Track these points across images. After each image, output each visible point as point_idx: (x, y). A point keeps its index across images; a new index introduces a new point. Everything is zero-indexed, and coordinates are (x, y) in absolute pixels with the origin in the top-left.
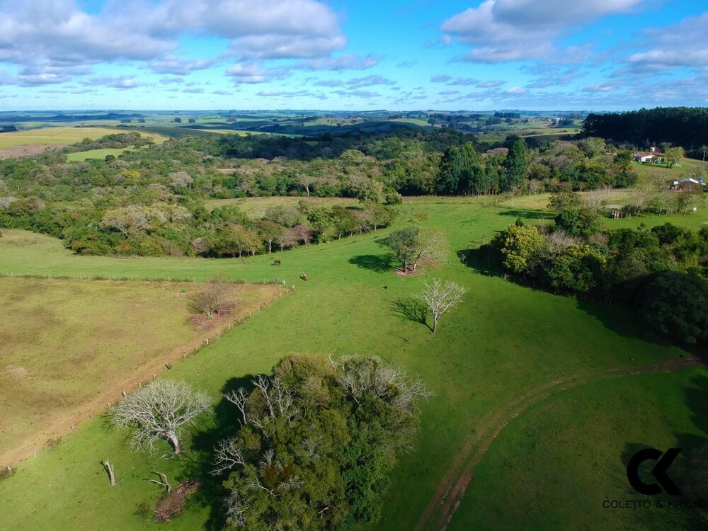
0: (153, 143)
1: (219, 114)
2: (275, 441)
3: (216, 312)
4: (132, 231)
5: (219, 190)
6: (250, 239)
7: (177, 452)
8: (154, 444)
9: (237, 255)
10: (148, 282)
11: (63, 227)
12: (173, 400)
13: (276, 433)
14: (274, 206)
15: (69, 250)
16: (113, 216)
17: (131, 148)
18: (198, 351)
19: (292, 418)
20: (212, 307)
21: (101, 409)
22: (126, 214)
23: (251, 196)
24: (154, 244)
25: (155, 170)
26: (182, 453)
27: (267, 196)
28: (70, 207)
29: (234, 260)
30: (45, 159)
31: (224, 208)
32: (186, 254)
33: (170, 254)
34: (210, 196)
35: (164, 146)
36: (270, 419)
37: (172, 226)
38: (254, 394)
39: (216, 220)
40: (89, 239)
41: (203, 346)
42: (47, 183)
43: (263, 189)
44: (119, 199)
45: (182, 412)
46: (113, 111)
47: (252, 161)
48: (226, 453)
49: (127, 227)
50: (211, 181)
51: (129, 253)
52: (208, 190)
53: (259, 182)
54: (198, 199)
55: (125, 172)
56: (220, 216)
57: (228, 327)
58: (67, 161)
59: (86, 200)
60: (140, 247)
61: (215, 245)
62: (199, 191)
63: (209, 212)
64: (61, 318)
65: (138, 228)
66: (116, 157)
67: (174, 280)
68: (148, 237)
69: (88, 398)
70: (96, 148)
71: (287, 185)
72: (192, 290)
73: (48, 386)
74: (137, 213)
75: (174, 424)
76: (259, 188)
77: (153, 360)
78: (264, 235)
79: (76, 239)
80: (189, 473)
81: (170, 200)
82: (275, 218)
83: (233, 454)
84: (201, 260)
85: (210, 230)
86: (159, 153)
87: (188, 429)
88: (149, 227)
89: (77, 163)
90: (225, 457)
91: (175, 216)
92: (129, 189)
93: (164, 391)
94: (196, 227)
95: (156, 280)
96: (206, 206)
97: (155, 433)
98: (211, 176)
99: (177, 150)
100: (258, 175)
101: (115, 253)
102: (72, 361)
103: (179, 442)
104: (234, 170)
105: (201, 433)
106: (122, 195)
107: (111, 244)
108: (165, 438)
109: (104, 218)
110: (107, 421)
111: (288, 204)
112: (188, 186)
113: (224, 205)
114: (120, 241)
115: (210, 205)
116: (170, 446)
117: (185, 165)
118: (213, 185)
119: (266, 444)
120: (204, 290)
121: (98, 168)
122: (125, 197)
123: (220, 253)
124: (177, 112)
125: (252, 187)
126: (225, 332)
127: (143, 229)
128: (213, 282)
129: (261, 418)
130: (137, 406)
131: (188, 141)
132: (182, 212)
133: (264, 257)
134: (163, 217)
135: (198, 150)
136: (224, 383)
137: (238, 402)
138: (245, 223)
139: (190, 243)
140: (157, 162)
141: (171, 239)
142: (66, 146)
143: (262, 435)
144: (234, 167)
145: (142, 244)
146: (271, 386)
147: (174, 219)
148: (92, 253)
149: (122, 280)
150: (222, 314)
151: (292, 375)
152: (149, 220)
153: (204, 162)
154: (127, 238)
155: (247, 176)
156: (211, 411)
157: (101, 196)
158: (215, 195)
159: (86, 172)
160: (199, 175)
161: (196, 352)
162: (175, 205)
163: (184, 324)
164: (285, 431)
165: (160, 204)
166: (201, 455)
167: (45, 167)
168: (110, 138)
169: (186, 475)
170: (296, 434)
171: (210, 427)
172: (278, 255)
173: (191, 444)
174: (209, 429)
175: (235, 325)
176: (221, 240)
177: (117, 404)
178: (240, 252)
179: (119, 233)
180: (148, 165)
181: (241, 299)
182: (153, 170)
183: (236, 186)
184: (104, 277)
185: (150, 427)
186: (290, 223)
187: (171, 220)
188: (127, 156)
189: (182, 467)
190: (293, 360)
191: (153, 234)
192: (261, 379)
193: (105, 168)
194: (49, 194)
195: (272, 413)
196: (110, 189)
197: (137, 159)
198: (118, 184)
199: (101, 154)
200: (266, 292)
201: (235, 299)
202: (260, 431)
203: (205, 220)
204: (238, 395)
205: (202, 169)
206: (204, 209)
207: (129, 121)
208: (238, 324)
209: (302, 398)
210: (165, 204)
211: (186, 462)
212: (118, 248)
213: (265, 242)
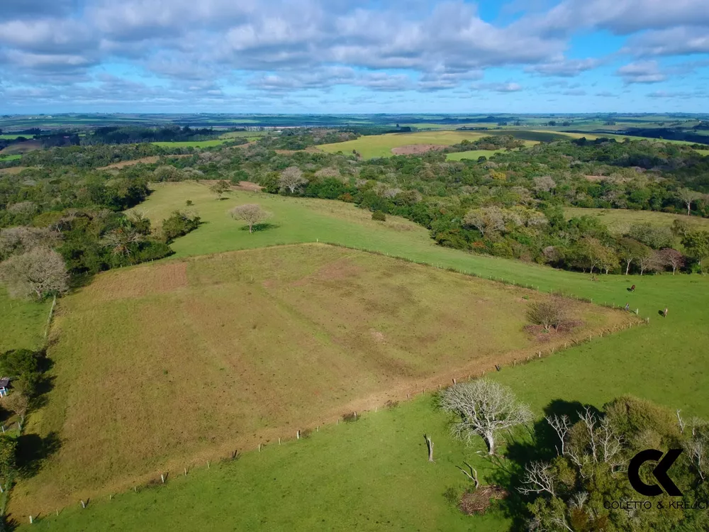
0: (524, 146)
1: (598, 117)
2: (592, 485)
3: (554, 326)
4: (488, 230)
5: (582, 198)
6: (606, 255)
7: (491, 453)
8: (472, 437)
9: (588, 271)
10: (494, 282)
11: (432, 219)
12: (496, 402)
13: (594, 477)
14: (642, 222)
15: (432, 240)
16: (474, 215)
17: (502, 151)
18: (529, 361)
19: (616, 468)
20: (551, 321)
21: (433, 388)
22: (486, 214)
23: (617, 207)
24: (506, 246)
25: (520, 173)
26: (495, 456)
27: (636, 209)
28: (441, 202)
29: (583, 275)
30: (429, 157)
31: (583, 218)
32: (535, 261)
33: (519, 257)
34: (572, 203)
35: (533, 150)
36: (591, 459)
37: (526, 230)
38: (578, 425)
39: (572, 230)
40: (451, 233)
41: (534, 358)
42: (427, 179)
43: (633, 201)
44: (482, 199)
45: (502, 417)
46: (493, 114)
47: (626, 169)
48: (537, 475)
49: (485, 226)
50: (575, 188)
51: (481, 251)
52: (570, 197)
53: (629, 193)
54: (558, 206)
55: (493, 173)
56: (578, 226)
57: (563, 345)
58: (446, 160)
59: (455, 198)
60: (492, 247)
61: (566, 255)
62: (561, 198)
63: (567, 221)
64: (416, 299)
65: (494, 228)
66: (488, 158)
67: (517, 285)
68: (502, 238)
69: (424, 375)
70: (472, 149)
71: (663, 199)
72: (534, 298)
73: (396, 354)
74: (495, 214)
75: (493, 426)
76: (628, 199)
77: (485, 357)
78: (624, 253)
79: (440, 232)
80: (498, 478)
81: (530, 204)
82: (640, 237)
83: (543, 480)
84: (550, 269)
85: (564, 240)
86: (528, 157)
87: (505, 436)
88: (504, 229)
89: (454, 162)
90: (535, 480)
91: (531, 221)
92: (494, 190)
93: (489, 391)
94: (550, 234)
95: (501, 282)
96: (564, 214)
97: (475, 428)
98: (576, 183)
99: (546, 154)
100: (629, 186)
101: (470, 248)
102: (419, 338)
103: (495, 445)
104: (602, 178)
105: (517, 444)
106: (486, 195)
107: (468, 240)
108: (483, 435)
109: (466, 215)
110: (436, 401)
111: (660, 221)
112: (550, 191)
113: (584, 214)
114: (476, 239)
115: (570, 213)
116: (485, 445)
117: (551, 170)
118: (577, 193)
119: (581, 485)
120: (546, 301)
121: (470, 168)
122: (488, 197)
123: (570, 265)
124: (552, 115)
125: (620, 198)
126: (560, 349)
127: (499, 230)
128: (556, 295)
129: (581, 455)
130: (462, 396)
131: (558, 145)
132: (539, 217)
133: (619, 278)
134: (519, 220)
135: (567, 155)
136: (549, 402)
137: (558, 429)
138: (604, 237)
139: (541, 250)
140: (524, 165)
141: (523, 243)
142: (447, 147)
143: (579, 474)
144: (603, 175)
145: (495, 244)
146: (598, 425)
147: (530, 223)
148: (450, 246)
149: (471, 275)
150: (560, 330)
151: (625, 421)
152: (505, 222)
153: (572, 168)
154: (482, 236)
155: (617, 186)
156: (531, 427)
157: (468, 194)
158: (577, 203)
159: (459, 171)
160: (563, 181)
161: (527, 362)
162: (533, 210)
163: (520, 331)
164: (605, 479)
165: (519, 208)
166: (513, 466)
167: (427, 165)
168: (485, 140)
169: (495, 478)
170: (617, 487)
171: (527, 442)
172: (635, 279)
173: (506, 451)
174: (525, 443)
175: (572, 345)
176: (573, 252)
177: (446, 389)
178: (592, 267)
179: (476, 231)
180: (515, 167)
181: (584, 319)
182: (519, 173)
183: (602, 195)
184: (457, 270)
185: (471, 420)
186: (658, 244)
187: (526, 225)
188: (498, 158)
189: (493, 469)
190: (631, 405)
191: (507, 236)
192: (588, 414)
193: (477, 169)
194: (427, 188)
195: (594, 454)
196: (476, 188)
197: (506, 161)
198: (485, 184)
199: (474, 155)
200: (613, 318)
201: (577, 317)
202: (577, 468)
203: (561, 229)
204: (560, 421)
205: (568, 175)
206: (562, 217)
207: (505, 124)
208: (574, 344)
209: (633, 450)
210: (524, 208)
211: (498, 467)
212: (473, 245)
213: (622, 261)
